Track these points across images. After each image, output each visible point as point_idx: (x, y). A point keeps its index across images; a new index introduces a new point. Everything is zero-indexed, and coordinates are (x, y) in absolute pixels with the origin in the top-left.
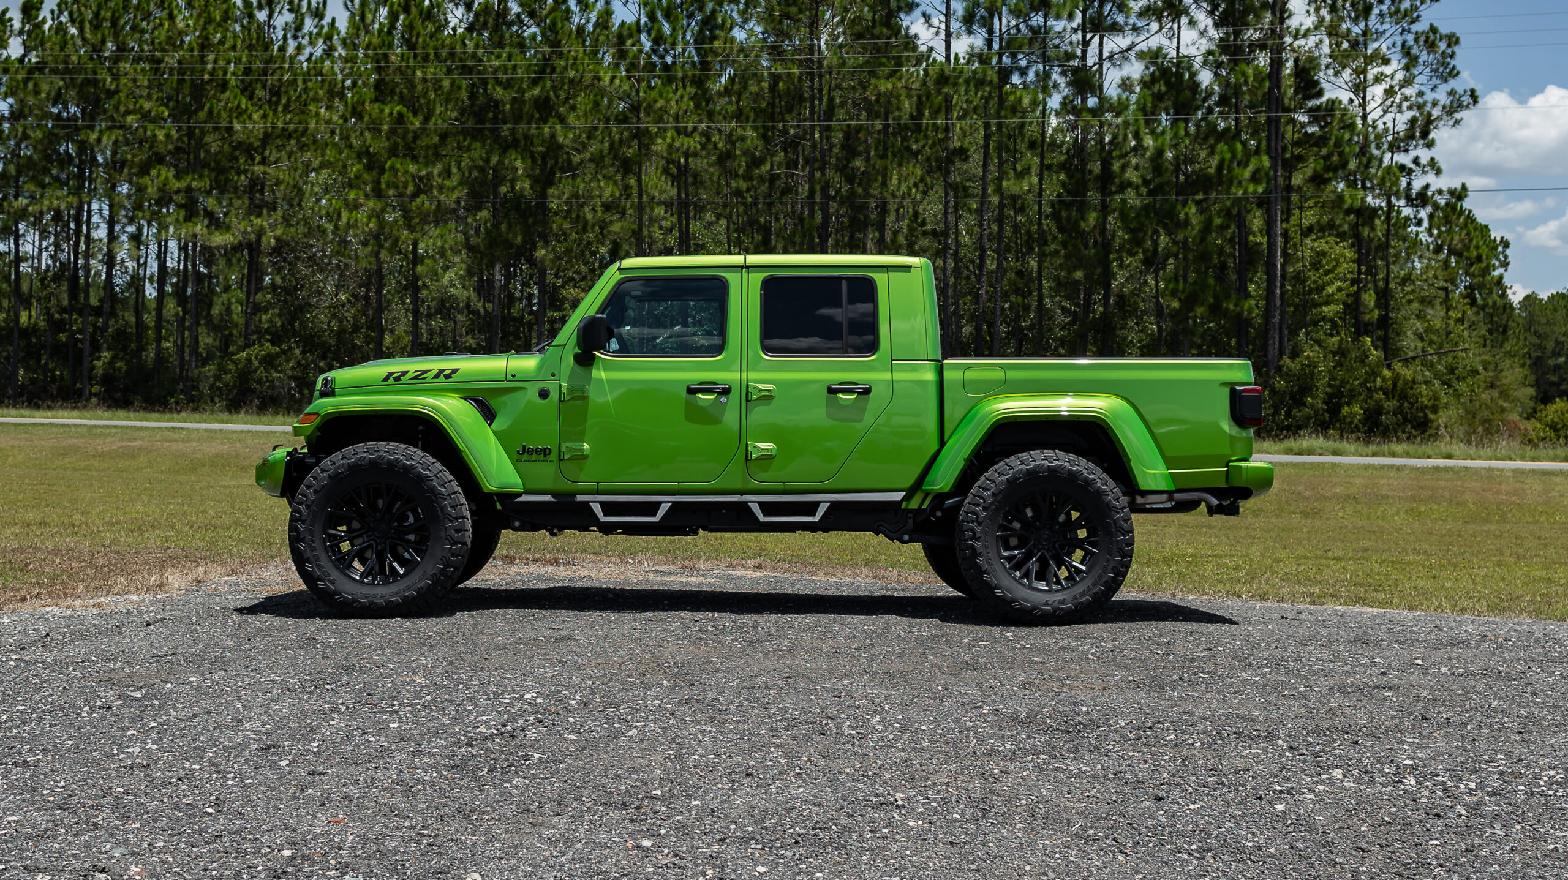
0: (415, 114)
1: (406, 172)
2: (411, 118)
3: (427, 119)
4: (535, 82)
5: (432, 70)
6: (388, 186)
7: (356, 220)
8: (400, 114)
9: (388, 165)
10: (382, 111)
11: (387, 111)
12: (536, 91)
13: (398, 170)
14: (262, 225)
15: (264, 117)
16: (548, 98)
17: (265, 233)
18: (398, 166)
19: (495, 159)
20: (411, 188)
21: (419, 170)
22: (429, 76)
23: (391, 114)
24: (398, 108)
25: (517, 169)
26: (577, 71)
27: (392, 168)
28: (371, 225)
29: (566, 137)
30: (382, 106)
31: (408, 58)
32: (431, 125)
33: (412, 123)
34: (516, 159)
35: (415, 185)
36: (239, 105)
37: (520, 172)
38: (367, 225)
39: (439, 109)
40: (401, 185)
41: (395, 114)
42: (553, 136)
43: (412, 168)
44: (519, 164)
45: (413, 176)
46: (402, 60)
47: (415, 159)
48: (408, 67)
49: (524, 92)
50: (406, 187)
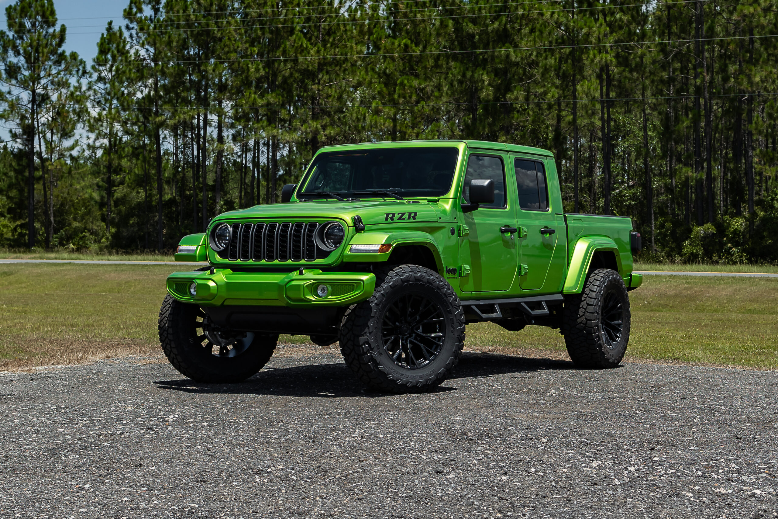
0: (417, 45)
1: (411, 86)
2: (414, 47)
3: (425, 48)
4: (496, 18)
5: (428, 14)
6: (399, 96)
7: (376, 122)
8: (406, 45)
9: (398, 82)
10: (393, 44)
11: (397, 43)
12: (496, 25)
13: (405, 85)
14: (317, 127)
15: (318, 52)
16: (505, 29)
17: (319, 133)
18: (406, 81)
19: (469, 74)
20: (414, 98)
21: (420, 84)
22: (426, 18)
23: (399, 45)
24: (404, 41)
25: (484, 81)
26: (524, 10)
27: (402, 84)
28: (387, 124)
29: (517, 56)
30: (393, 40)
31: (411, 6)
32: (428, 52)
33: (414, 51)
34: (482, 74)
35: (418, 95)
36: (302, 45)
37: (486, 83)
38: (384, 124)
39: (433, 40)
40: (407, 95)
41: (402, 45)
42: (508, 56)
43: (415, 83)
44: (485, 77)
45: (416, 89)
46: (407, 7)
47: (417, 76)
48: (411, 12)
49: (487, 26)
50: (410, 97)
